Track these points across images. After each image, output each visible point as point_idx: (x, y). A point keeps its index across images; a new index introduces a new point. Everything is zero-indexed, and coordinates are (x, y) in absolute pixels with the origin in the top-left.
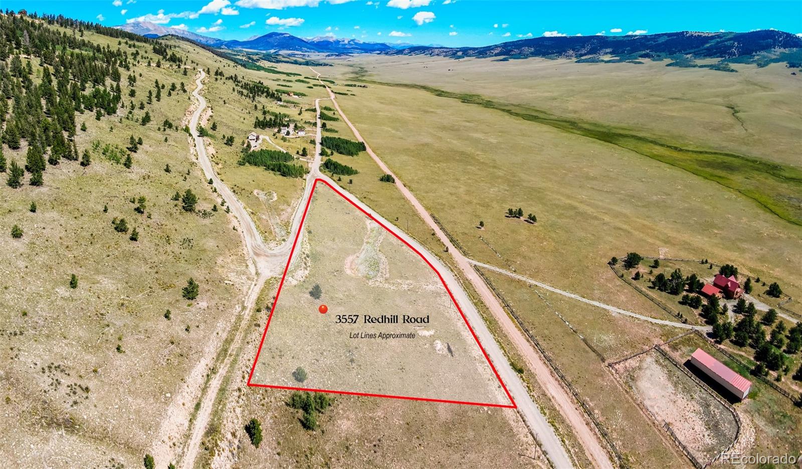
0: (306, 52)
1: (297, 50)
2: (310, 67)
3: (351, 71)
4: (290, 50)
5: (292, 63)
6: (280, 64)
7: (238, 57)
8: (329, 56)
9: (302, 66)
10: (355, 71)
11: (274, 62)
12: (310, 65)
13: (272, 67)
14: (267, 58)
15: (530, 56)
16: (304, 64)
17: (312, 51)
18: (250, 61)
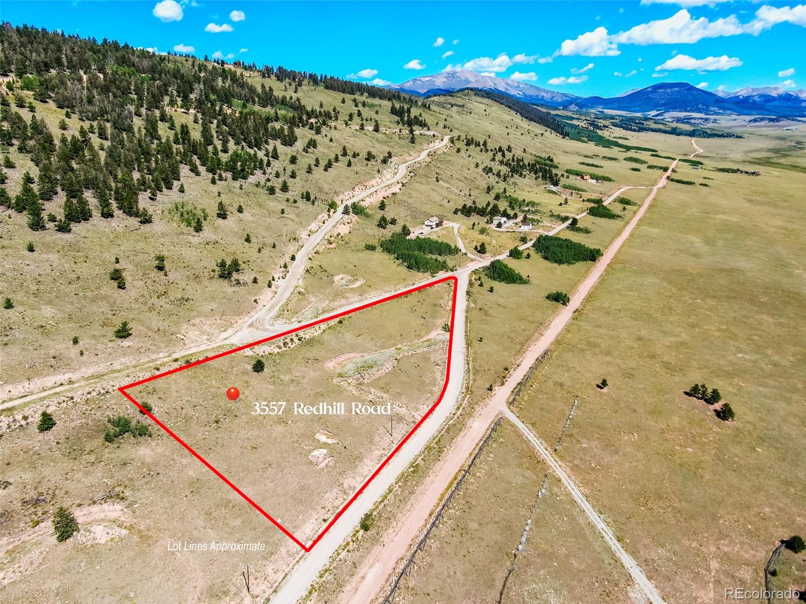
0: (715, 113)
1: (699, 111)
2: (693, 140)
3: (771, 147)
4: (685, 111)
5: (665, 132)
6: (643, 134)
7: (575, 122)
8: (755, 121)
9: (681, 137)
10: (778, 147)
11: (634, 130)
12: (700, 136)
13: (620, 138)
14: (626, 124)
16: (686, 135)
17: (728, 112)
18: (591, 128)
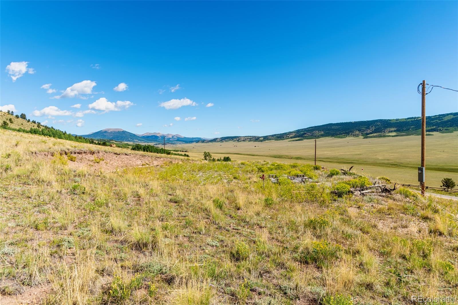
0: (137, 142)
1: (129, 141)
15: (321, 137)
17: (142, 142)
